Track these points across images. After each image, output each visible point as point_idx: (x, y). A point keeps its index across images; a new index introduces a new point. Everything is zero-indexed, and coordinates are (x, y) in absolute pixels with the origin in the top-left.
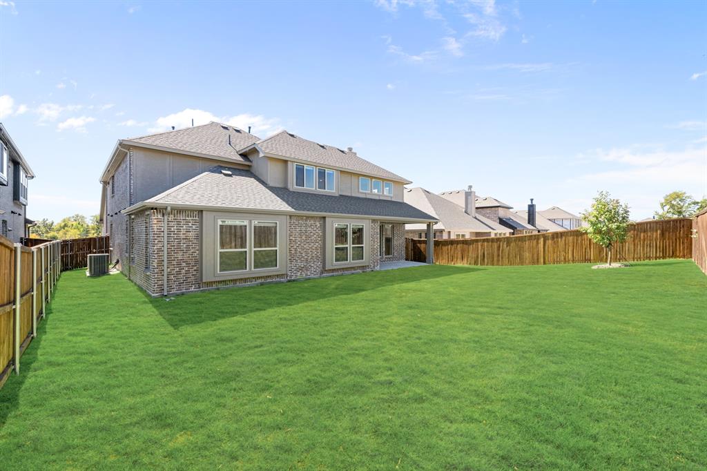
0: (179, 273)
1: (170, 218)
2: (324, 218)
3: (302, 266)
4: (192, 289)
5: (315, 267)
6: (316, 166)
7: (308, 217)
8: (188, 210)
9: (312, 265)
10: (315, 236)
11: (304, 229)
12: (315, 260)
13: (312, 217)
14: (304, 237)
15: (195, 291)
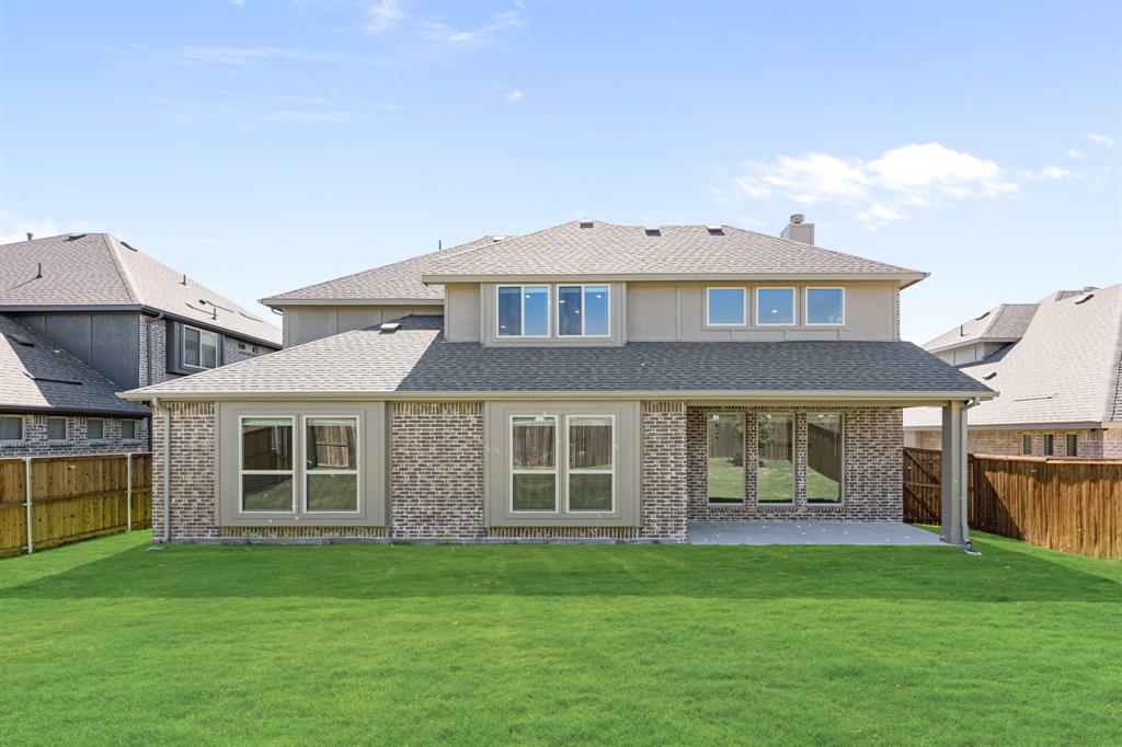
0: (188, 507)
1: (175, 417)
2: (480, 404)
3: (429, 513)
4: (208, 536)
5: (464, 517)
6: (553, 283)
7: (442, 404)
8: (201, 402)
9: (457, 513)
10: (464, 446)
11: (432, 430)
12: (465, 501)
13: (455, 404)
14: (433, 449)
15: (213, 541)
